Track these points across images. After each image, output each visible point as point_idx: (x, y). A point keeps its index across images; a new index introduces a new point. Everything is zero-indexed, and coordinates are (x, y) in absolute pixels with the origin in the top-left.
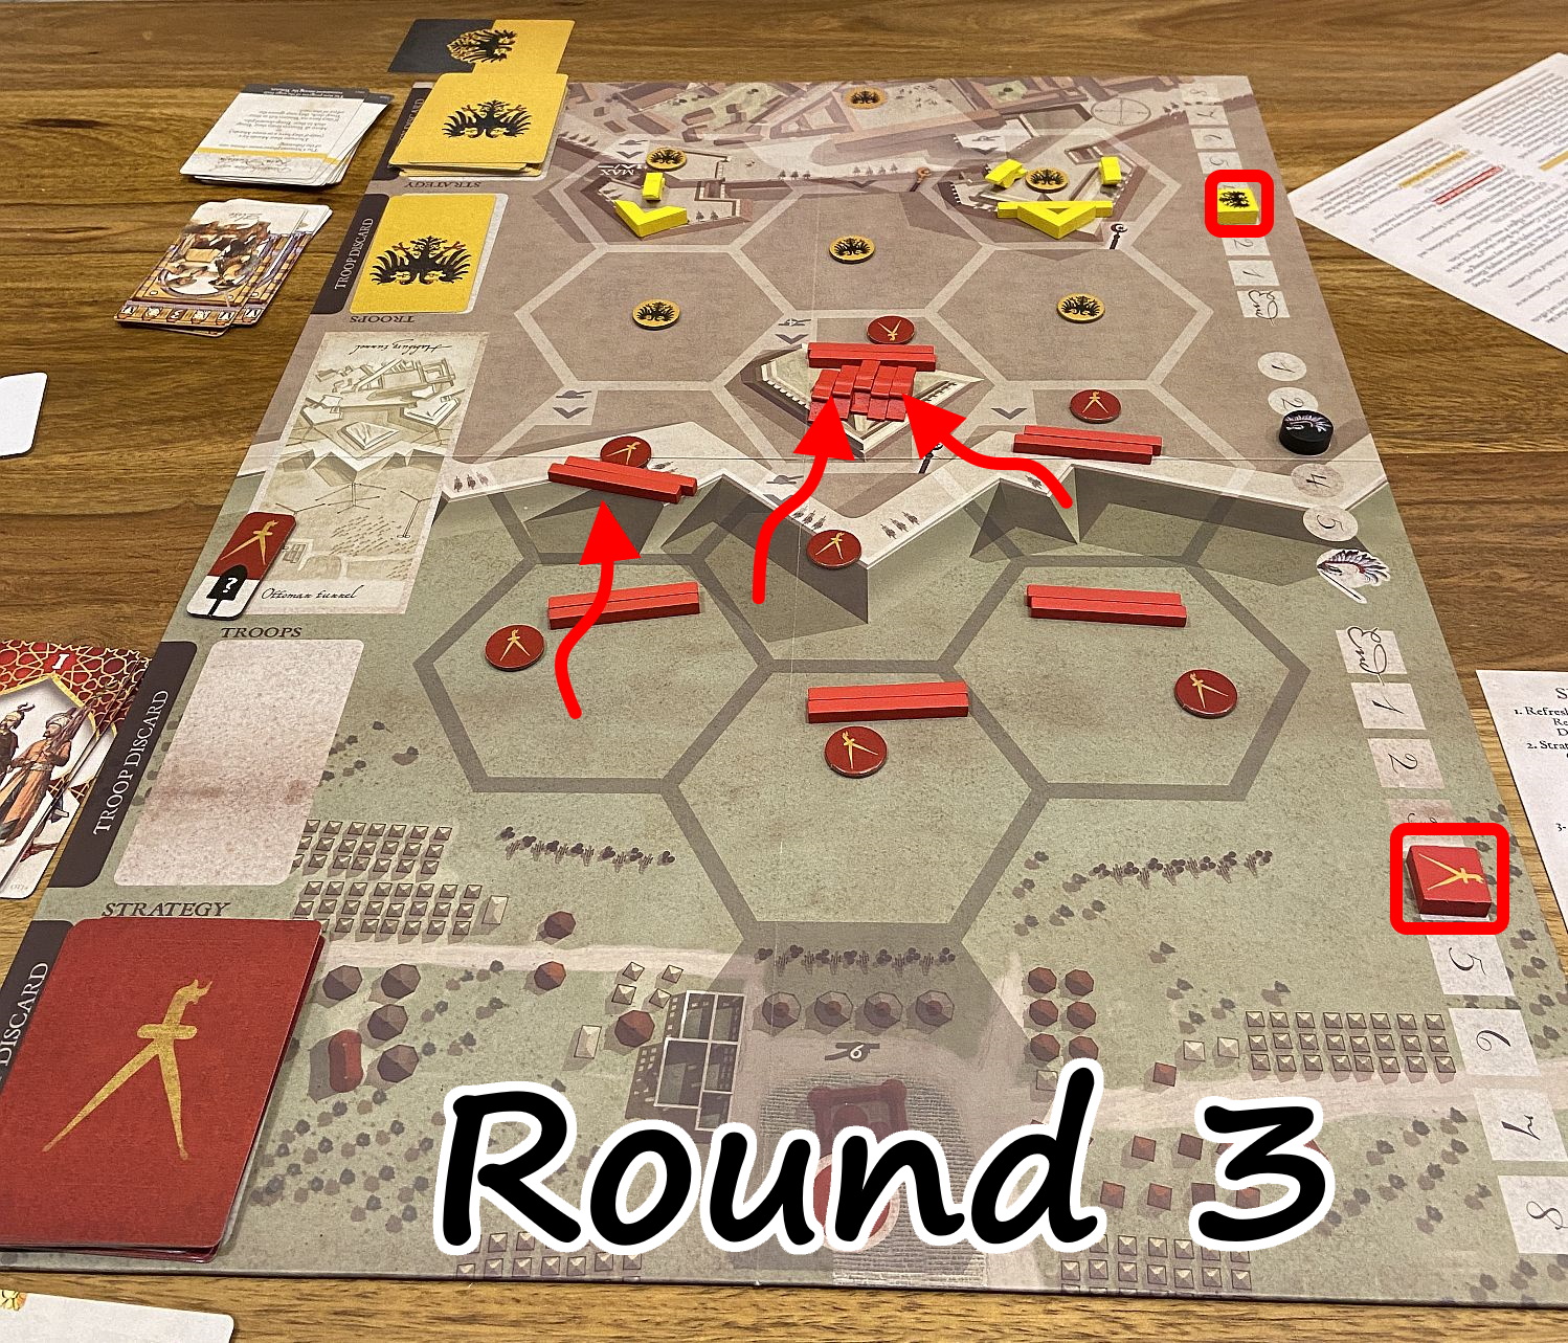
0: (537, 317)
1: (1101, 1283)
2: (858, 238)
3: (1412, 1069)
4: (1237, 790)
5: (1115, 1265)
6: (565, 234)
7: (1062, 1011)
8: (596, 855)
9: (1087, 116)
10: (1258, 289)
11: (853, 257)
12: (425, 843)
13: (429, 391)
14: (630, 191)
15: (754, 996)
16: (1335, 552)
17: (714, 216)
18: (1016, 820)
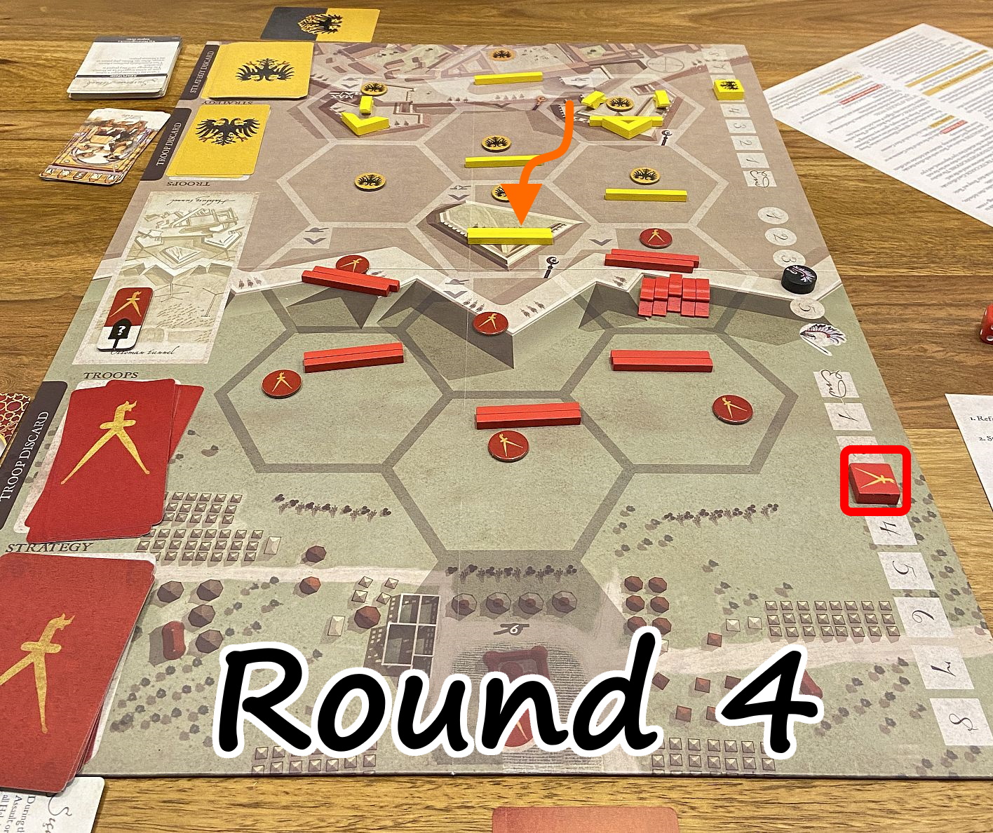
0: (292, 183)
1: (678, 768)
2: (500, 137)
3: (872, 634)
4: (755, 467)
5: (687, 757)
6: (309, 133)
7: (647, 602)
8: (339, 511)
9: (644, 67)
10: (756, 170)
11: (497, 148)
12: (224, 505)
13: (221, 227)
14: (350, 107)
15: (446, 596)
16: (811, 325)
17: (406, 124)
18: (614, 487)
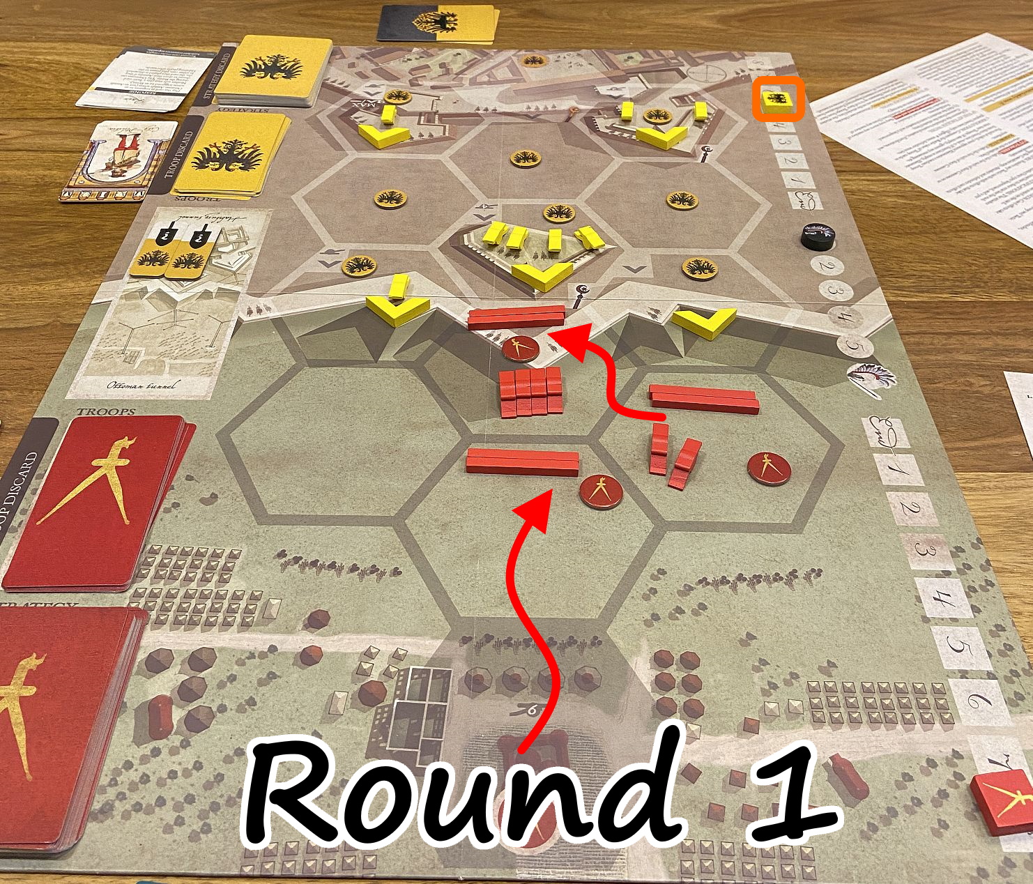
0: (307, 199)
1: (709, 876)
2: (530, 152)
3: (924, 721)
4: (797, 526)
5: (719, 864)
6: (328, 145)
7: (678, 680)
8: (346, 570)
9: (684, 76)
10: (801, 191)
11: (527, 164)
12: (222, 561)
13: (230, 248)
14: (372, 118)
15: (459, 670)
16: (859, 365)
17: (431, 135)
18: (644, 546)
